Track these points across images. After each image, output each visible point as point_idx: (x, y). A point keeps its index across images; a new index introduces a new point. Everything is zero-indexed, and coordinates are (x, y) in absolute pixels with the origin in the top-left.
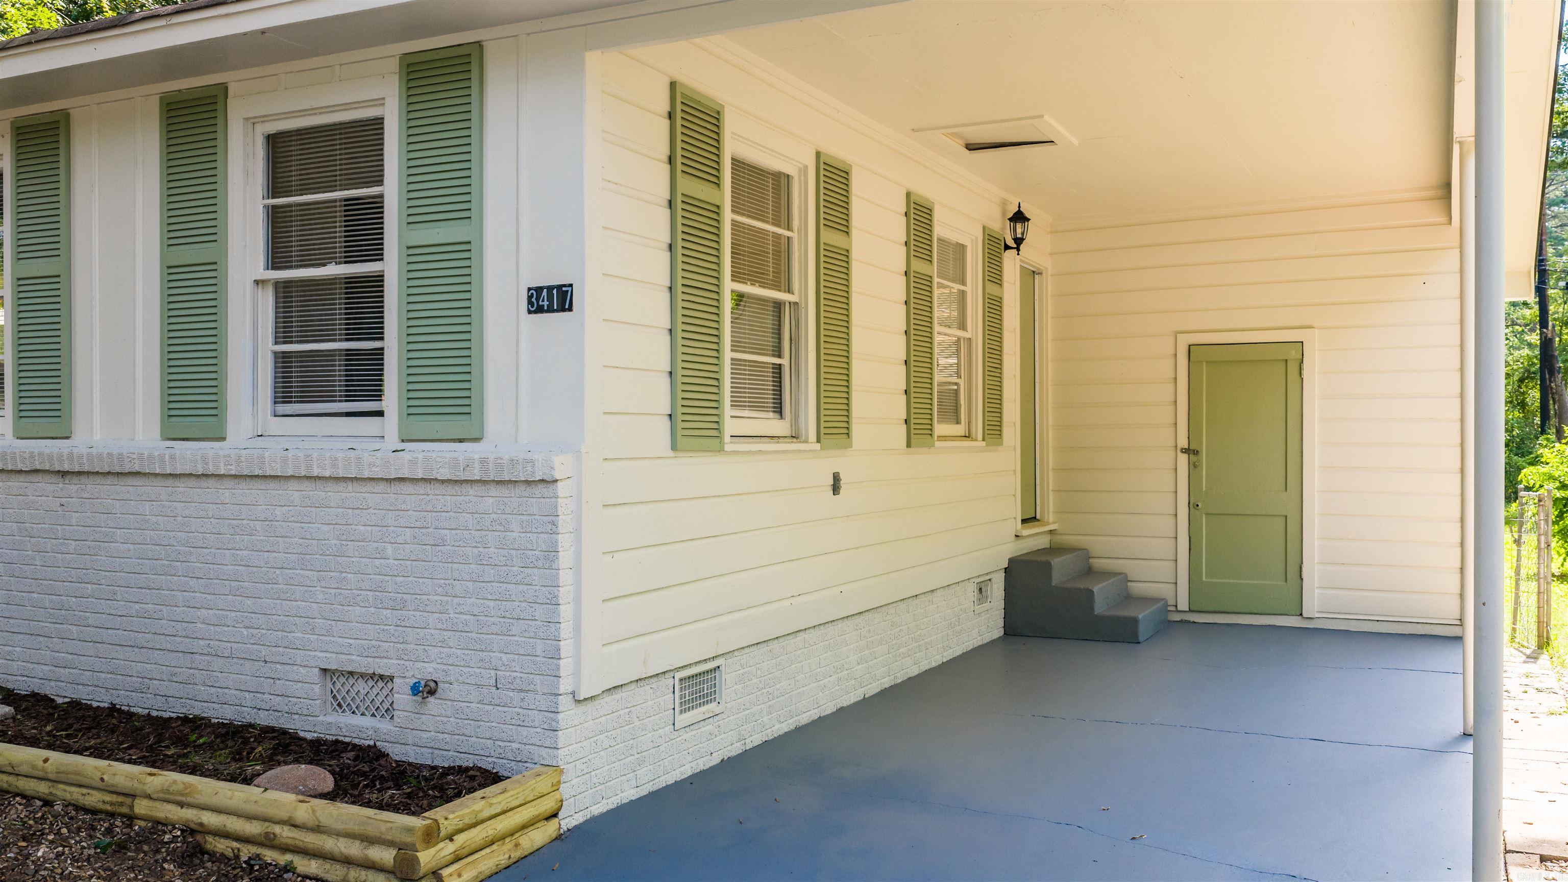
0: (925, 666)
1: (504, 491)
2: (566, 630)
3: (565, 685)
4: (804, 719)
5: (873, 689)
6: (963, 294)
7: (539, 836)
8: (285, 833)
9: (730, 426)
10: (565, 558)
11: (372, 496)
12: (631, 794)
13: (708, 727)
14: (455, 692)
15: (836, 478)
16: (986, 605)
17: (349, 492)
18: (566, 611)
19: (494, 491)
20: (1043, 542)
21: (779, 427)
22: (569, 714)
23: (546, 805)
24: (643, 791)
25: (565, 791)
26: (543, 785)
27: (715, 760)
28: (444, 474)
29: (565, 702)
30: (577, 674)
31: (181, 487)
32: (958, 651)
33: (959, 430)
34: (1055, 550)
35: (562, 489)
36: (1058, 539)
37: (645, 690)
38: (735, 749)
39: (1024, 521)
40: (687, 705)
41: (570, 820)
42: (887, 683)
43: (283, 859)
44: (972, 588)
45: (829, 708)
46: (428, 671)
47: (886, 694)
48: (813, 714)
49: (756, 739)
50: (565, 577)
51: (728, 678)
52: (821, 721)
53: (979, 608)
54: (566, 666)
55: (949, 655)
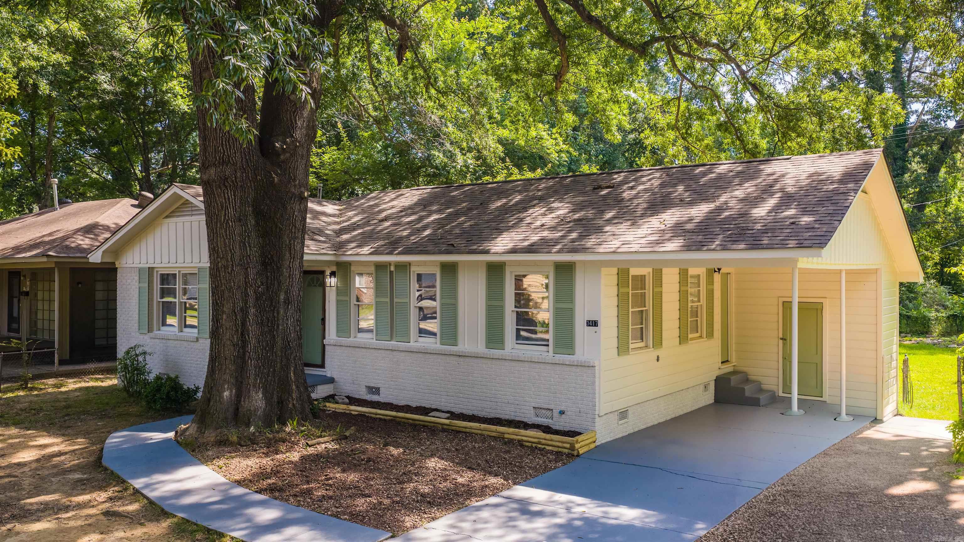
0: (685, 411)
1: (582, 368)
2: (597, 400)
3: (597, 413)
4: (649, 425)
5: (669, 418)
6: (699, 291)
7: (593, 446)
8: (543, 441)
9: (632, 346)
10: (597, 384)
11: (548, 367)
12: (609, 439)
13: (625, 425)
14: (569, 413)
15: (658, 357)
16: (707, 392)
17: (542, 366)
18: (597, 395)
19: (580, 368)
20: (731, 369)
21: (642, 344)
22: (597, 419)
23: (594, 439)
24: (612, 439)
25: (597, 436)
26: (593, 435)
27: (627, 434)
28: (567, 363)
29: (597, 416)
30: (599, 410)
31: (494, 361)
32: (697, 407)
33: (698, 335)
34: (735, 373)
35: (597, 368)
36: (737, 368)
37: (612, 415)
38: (632, 431)
39: (722, 363)
40: (621, 419)
41: (598, 443)
42: (673, 416)
43: (543, 447)
44: (702, 387)
45: (656, 423)
46: (563, 408)
47: (672, 419)
48: (651, 424)
49: (636, 430)
50: (597, 388)
51: (630, 412)
52: (653, 426)
53: (704, 393)
54: (597, 408)
55: (694, 408)
